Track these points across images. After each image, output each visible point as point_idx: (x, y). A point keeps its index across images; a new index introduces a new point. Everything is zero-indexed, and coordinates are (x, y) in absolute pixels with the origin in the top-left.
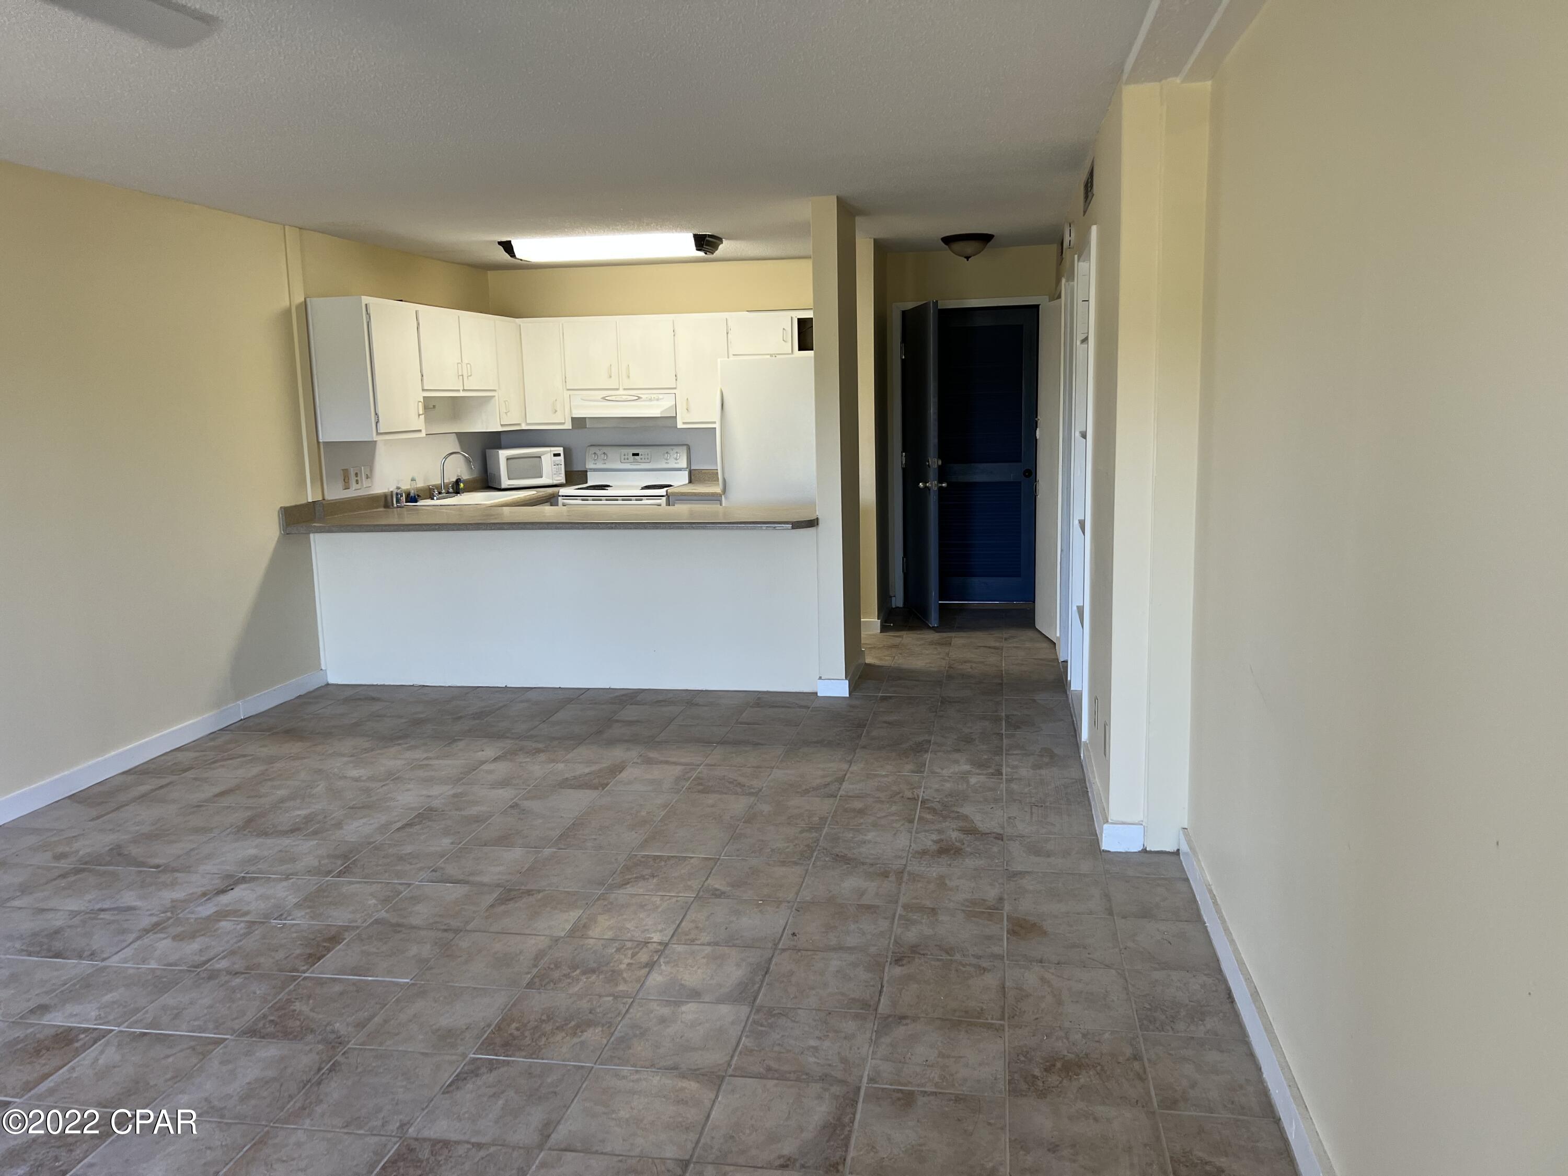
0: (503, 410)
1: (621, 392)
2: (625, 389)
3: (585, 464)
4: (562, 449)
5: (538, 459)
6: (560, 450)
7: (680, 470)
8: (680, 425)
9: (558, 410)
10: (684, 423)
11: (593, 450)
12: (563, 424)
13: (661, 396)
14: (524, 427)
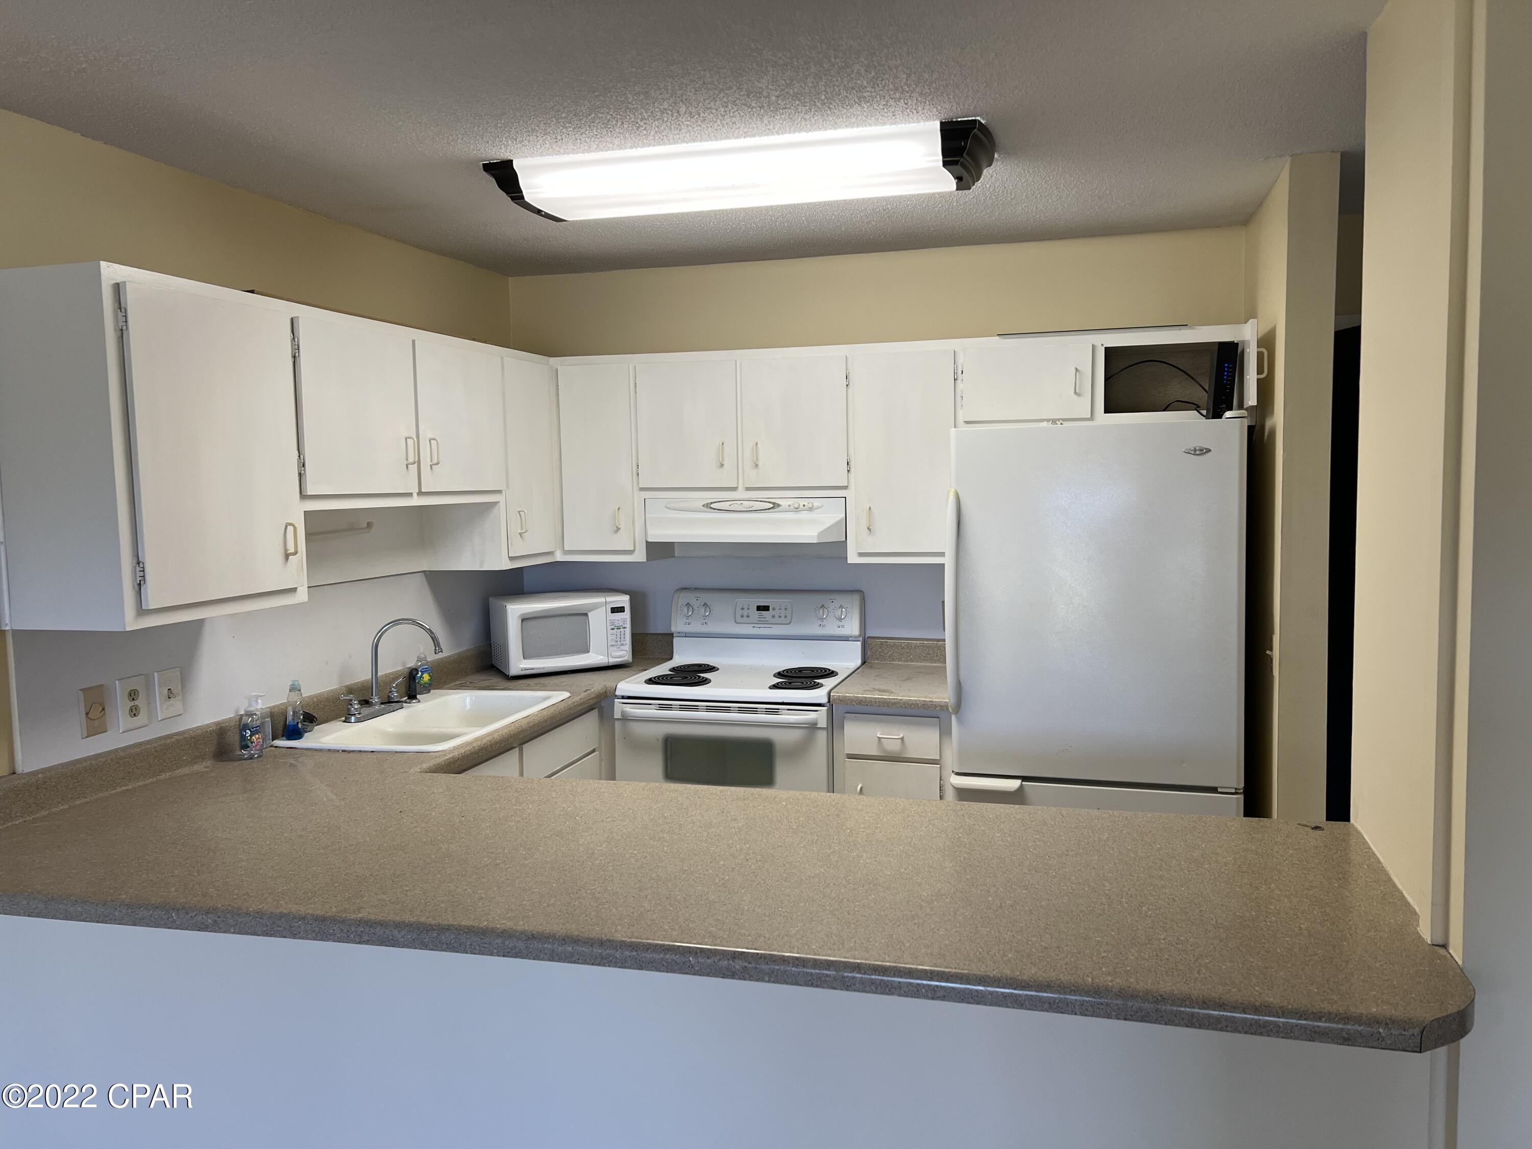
0: (515, 529)
1: (741, 494)
2: (748, 489)
3: (670, 627)
4: (626, 598)
5: (584, 617)
6: (623, 600)
7: (846, 639)
8: (852, 558)
9: (622, 526)
10: (861, 555)
11: (684, 598)
12: (631, 552)
13: (816, 503)
14: (559, 557)
